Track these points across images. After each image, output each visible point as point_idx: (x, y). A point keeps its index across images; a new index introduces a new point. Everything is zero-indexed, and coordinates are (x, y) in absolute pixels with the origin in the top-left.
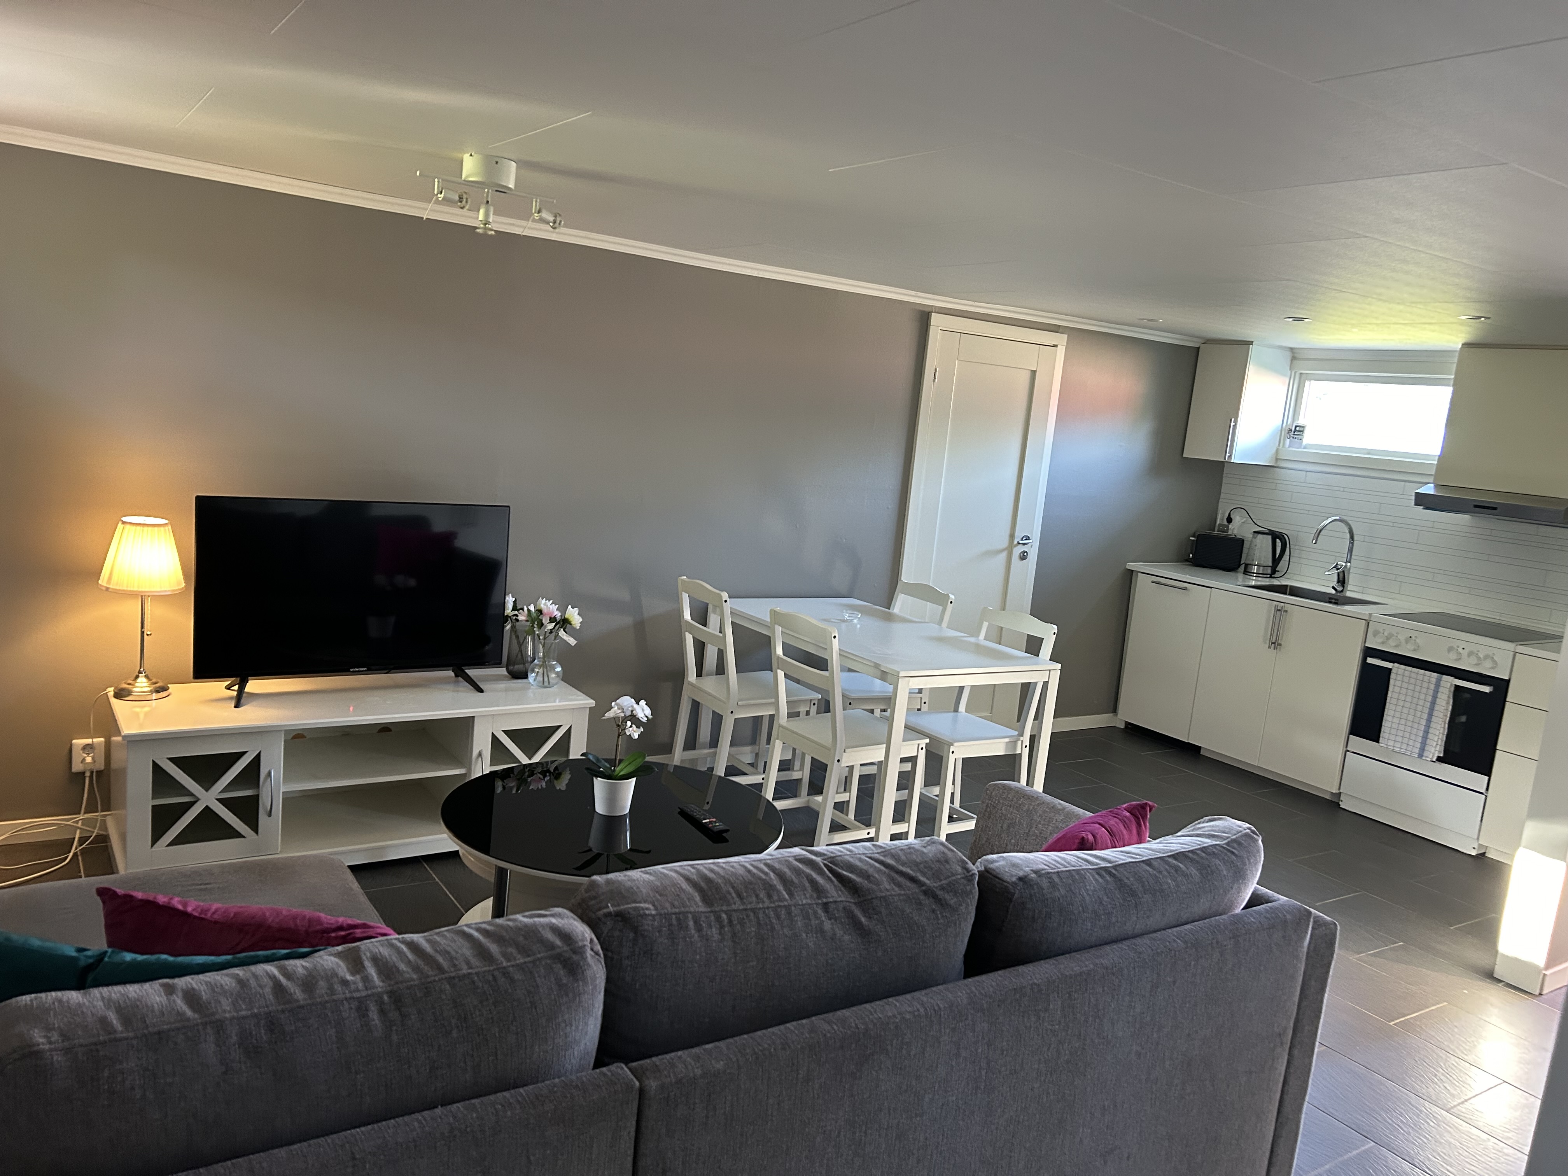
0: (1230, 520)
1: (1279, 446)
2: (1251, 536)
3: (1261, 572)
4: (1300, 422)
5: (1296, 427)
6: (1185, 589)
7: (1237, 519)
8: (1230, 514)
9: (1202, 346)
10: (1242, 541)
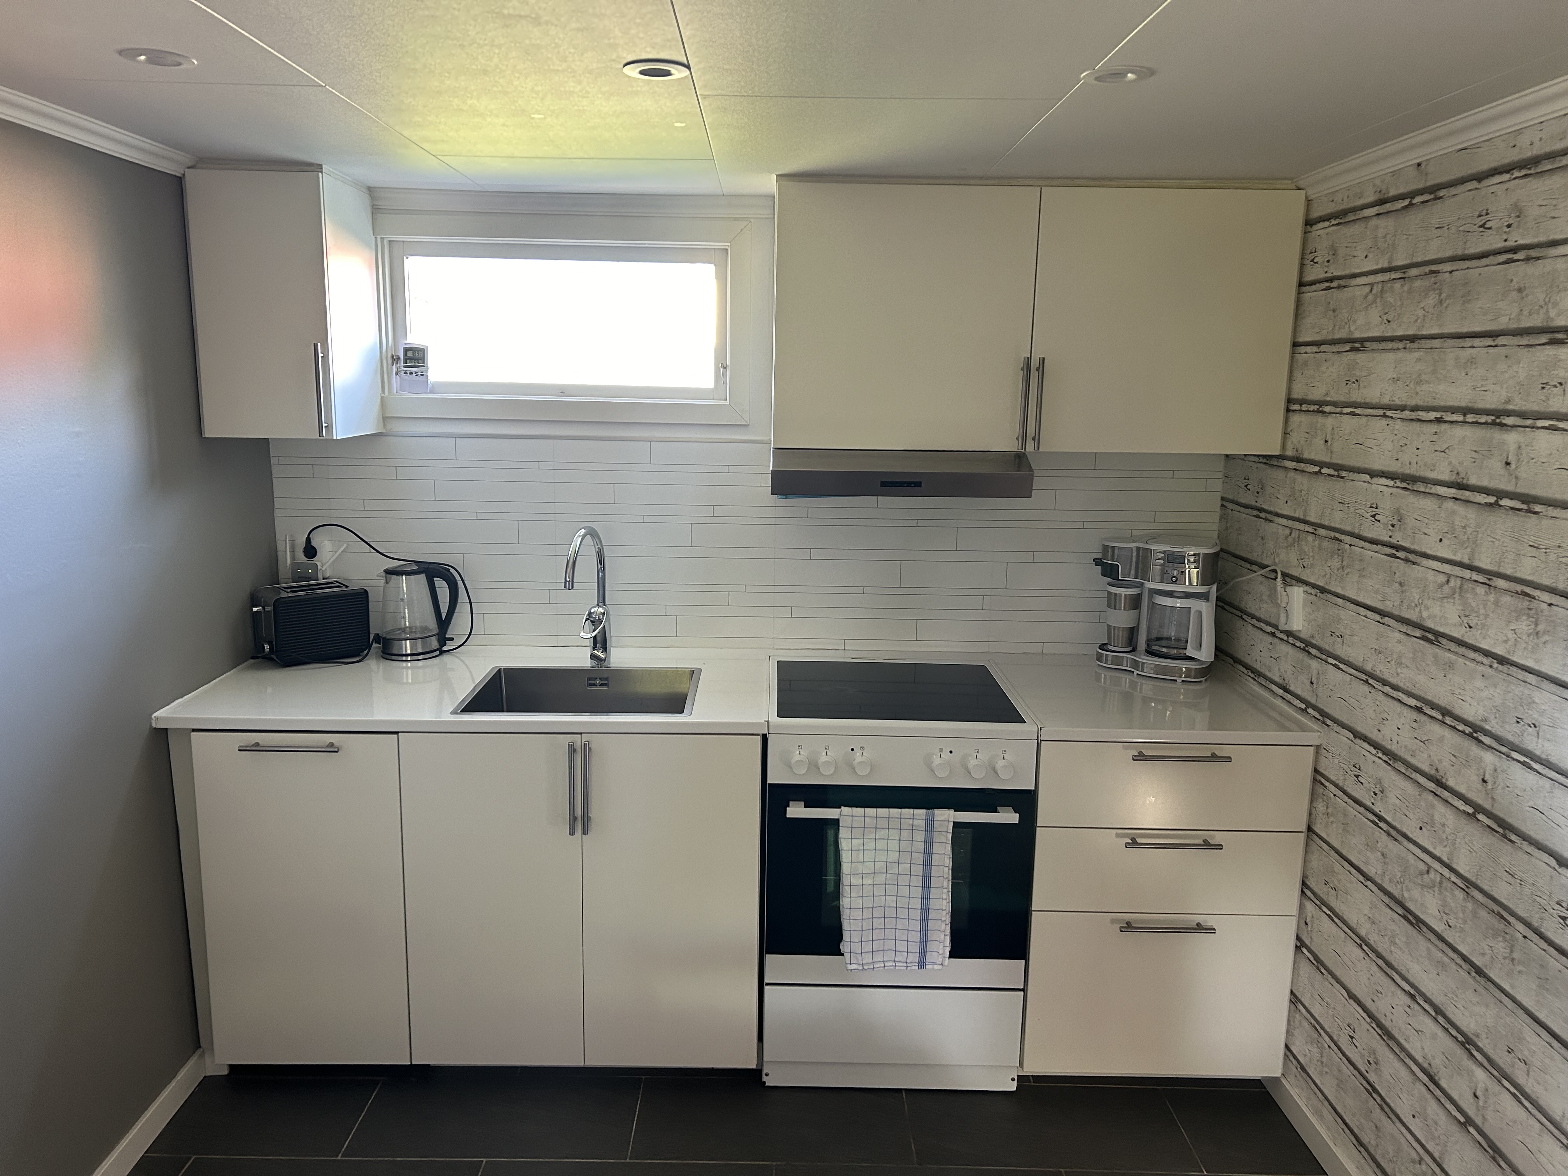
0: (310, 551)
1: (383, 392)
2: (382, 582)
3: (420, 651)
4: (414, 339)
5: (406, 350)
6: (332, 749)
7: (325, 544)
8: (308, 540)
9: (190, 175)
10: (362, 596)
